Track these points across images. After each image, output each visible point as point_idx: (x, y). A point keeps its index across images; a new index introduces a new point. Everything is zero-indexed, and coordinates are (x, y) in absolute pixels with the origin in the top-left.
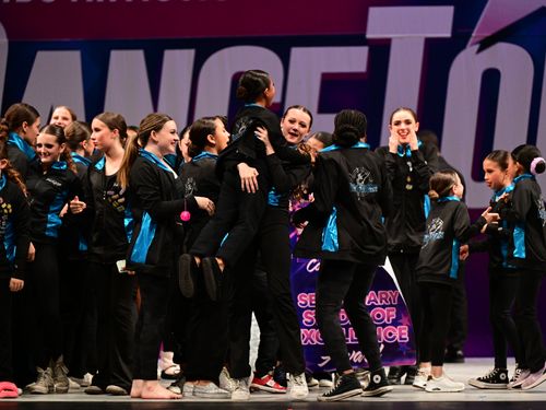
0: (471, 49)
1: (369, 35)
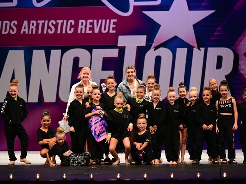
0: (152, 49)
1: (118, 45)
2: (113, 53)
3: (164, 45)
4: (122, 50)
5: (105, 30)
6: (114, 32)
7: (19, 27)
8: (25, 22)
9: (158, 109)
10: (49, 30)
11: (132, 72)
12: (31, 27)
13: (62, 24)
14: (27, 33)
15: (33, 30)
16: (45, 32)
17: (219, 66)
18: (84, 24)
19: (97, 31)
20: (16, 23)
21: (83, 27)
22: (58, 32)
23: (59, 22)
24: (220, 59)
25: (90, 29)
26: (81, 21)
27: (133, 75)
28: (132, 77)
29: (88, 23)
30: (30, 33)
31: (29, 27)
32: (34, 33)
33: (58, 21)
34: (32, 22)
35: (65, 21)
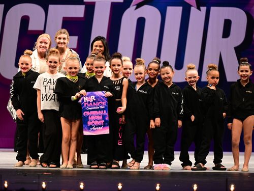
9: (141, 91)
11: (64, 39)
17: (226, 33)
24: (228, 24)
27: (65, 43)
28: (63, 46)
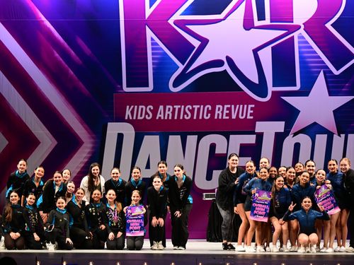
0: (290, 136)
1: (256, 131)
2: (251, 139)
3: (302, 131)
4: (260, 137)
5: (242, 115)
6: (252, 117)
7: (155, 112)
8: (161, 107)
10: (185, 116)
12: (167, 112)
13: (199, 109)
14: (162, 118)
15: (168, 115)
16: (181, 118)
18: (221, 110)
19: (234, 117)
20: (152, 108)
21: (220, 112)
22: (195, 118)
23: (196, 107)
25: (227, 115)
26: (217, 106)
29: (225, 109)
30: (166, 118)
31: (165, 113)
32: (170, 118)
33: (194, 106)
34: (168, 107)
35: (202, 106)
